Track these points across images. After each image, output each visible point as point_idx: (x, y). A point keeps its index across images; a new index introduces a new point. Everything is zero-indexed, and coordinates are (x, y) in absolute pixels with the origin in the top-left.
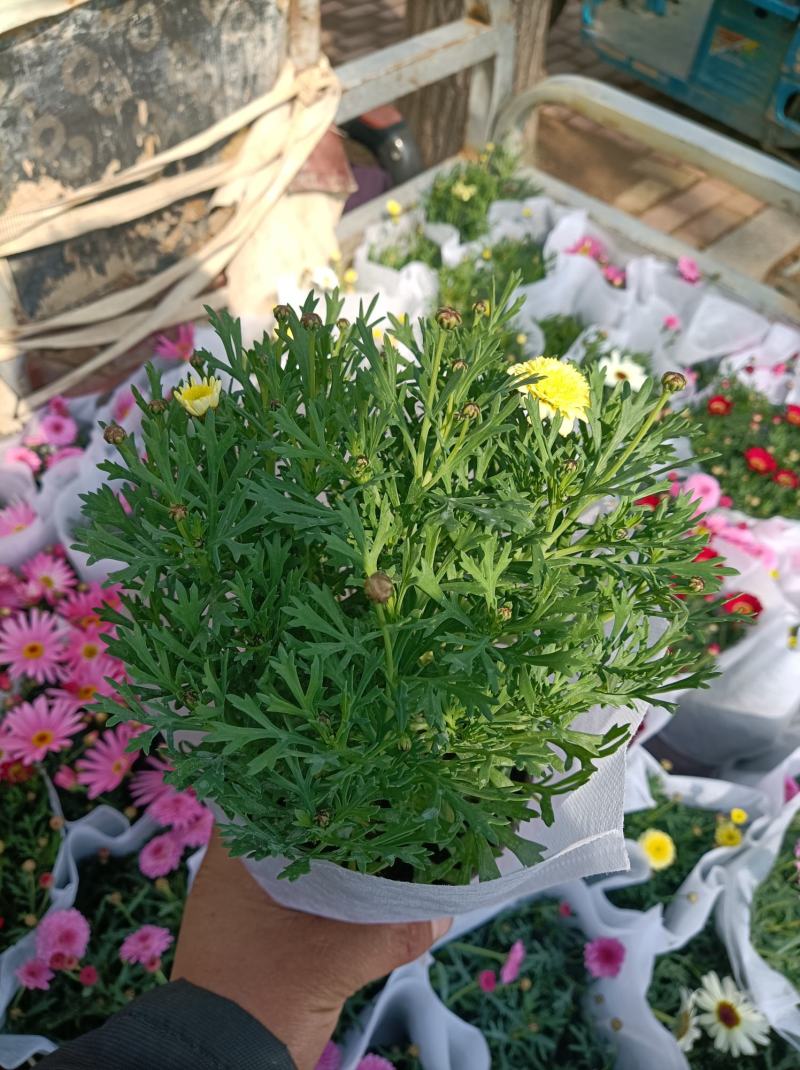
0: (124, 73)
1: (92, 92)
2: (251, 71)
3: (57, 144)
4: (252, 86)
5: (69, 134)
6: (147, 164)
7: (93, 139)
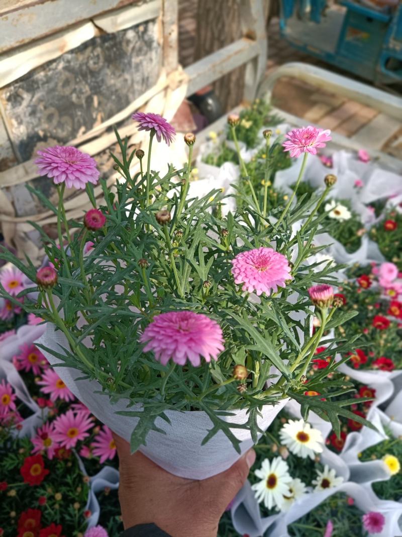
0: (87, 82)
1: (71, 93)
2: (146, 75)
3: (55, 121)
4: (147, 83)
5: (61, 116)
6: (99, 127)
7: (72, 117)
